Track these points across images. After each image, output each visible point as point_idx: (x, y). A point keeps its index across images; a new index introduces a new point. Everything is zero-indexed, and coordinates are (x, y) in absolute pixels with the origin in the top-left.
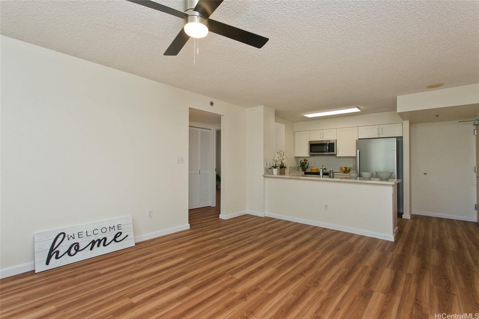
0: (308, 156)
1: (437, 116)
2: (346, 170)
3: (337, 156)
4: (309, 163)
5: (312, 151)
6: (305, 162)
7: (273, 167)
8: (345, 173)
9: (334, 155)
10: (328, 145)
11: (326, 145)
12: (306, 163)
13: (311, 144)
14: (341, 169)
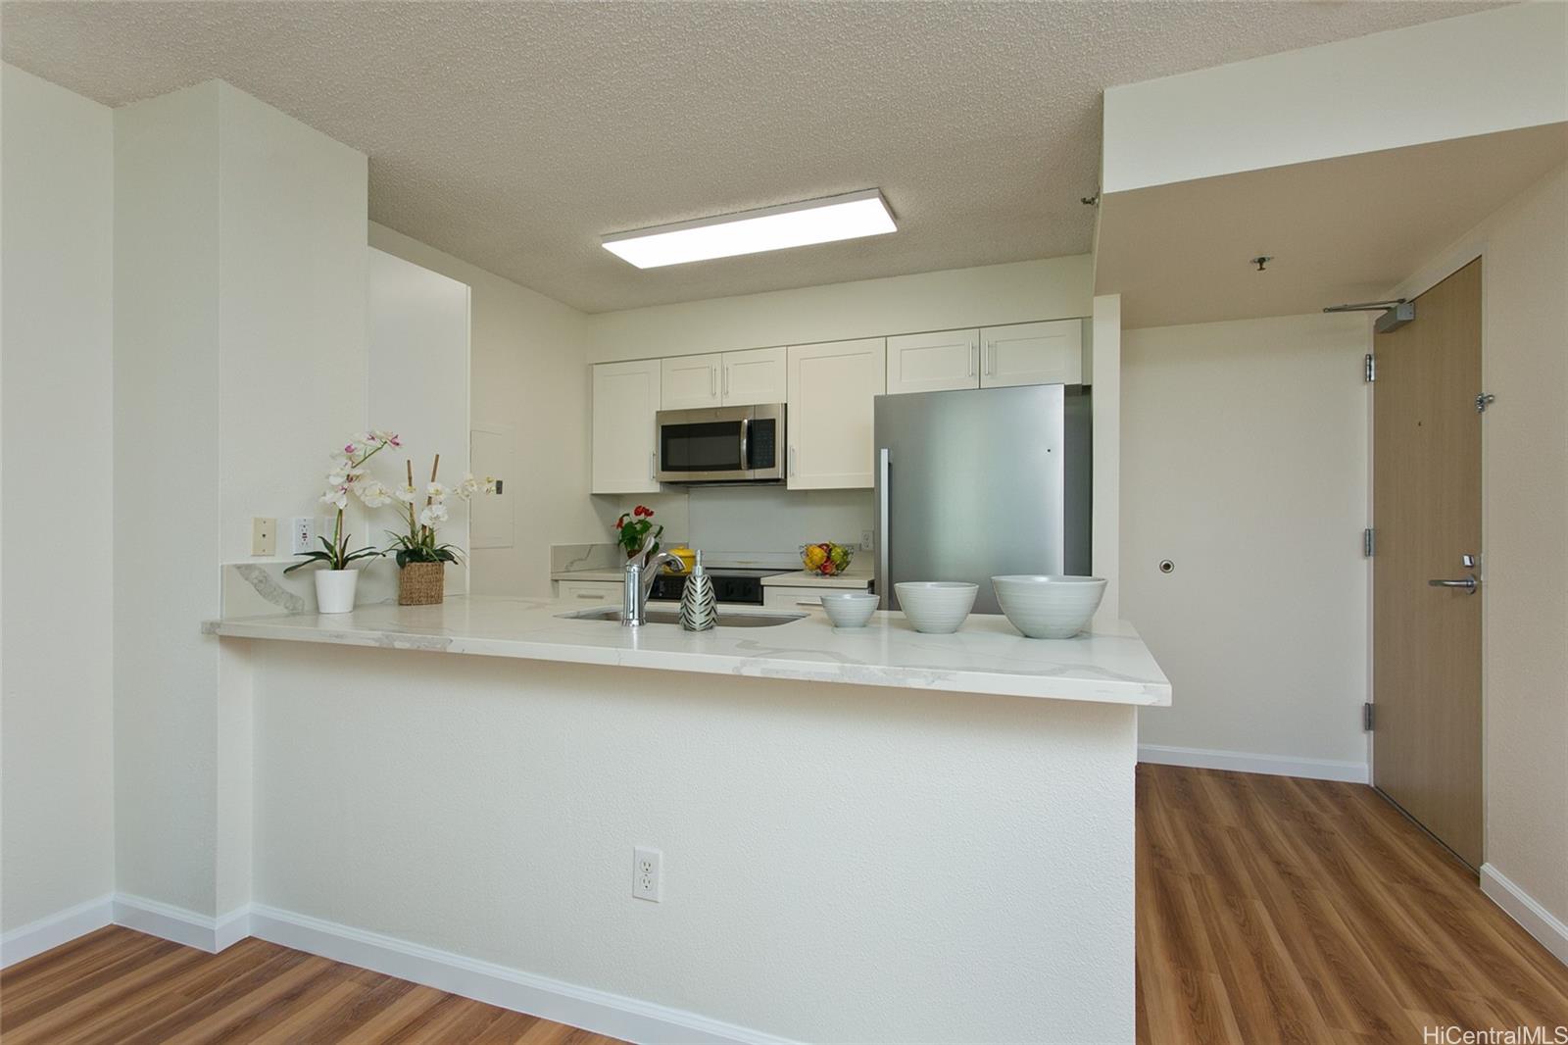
0: (656, 488)
1: (1262, 261)
2: (828, 558)
3: (792, 485)
4: (661, 528)
5: (671, 463)
6: (640, 522)
7: (319, 555)
8: (824, 574)
9: (778, 480)
10: (744, 429)
11: (738, 432)
12: (646, 526)
13: (664, 428)
14: (807, 553)
